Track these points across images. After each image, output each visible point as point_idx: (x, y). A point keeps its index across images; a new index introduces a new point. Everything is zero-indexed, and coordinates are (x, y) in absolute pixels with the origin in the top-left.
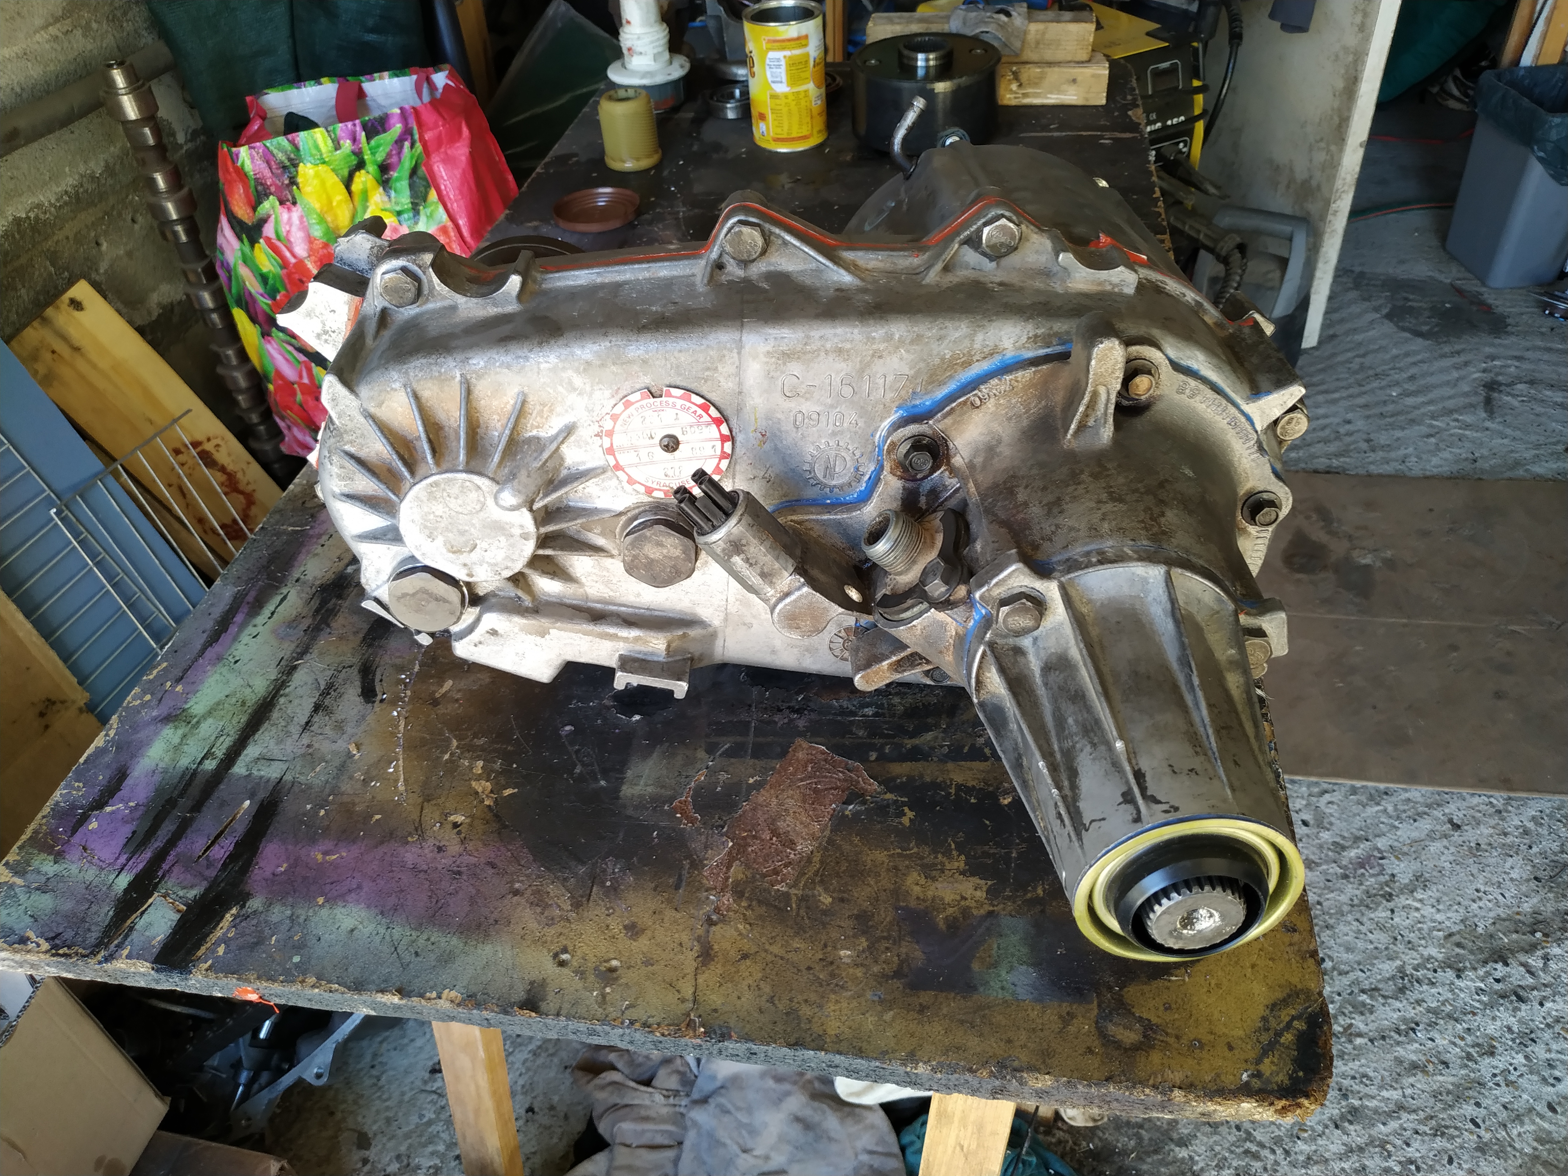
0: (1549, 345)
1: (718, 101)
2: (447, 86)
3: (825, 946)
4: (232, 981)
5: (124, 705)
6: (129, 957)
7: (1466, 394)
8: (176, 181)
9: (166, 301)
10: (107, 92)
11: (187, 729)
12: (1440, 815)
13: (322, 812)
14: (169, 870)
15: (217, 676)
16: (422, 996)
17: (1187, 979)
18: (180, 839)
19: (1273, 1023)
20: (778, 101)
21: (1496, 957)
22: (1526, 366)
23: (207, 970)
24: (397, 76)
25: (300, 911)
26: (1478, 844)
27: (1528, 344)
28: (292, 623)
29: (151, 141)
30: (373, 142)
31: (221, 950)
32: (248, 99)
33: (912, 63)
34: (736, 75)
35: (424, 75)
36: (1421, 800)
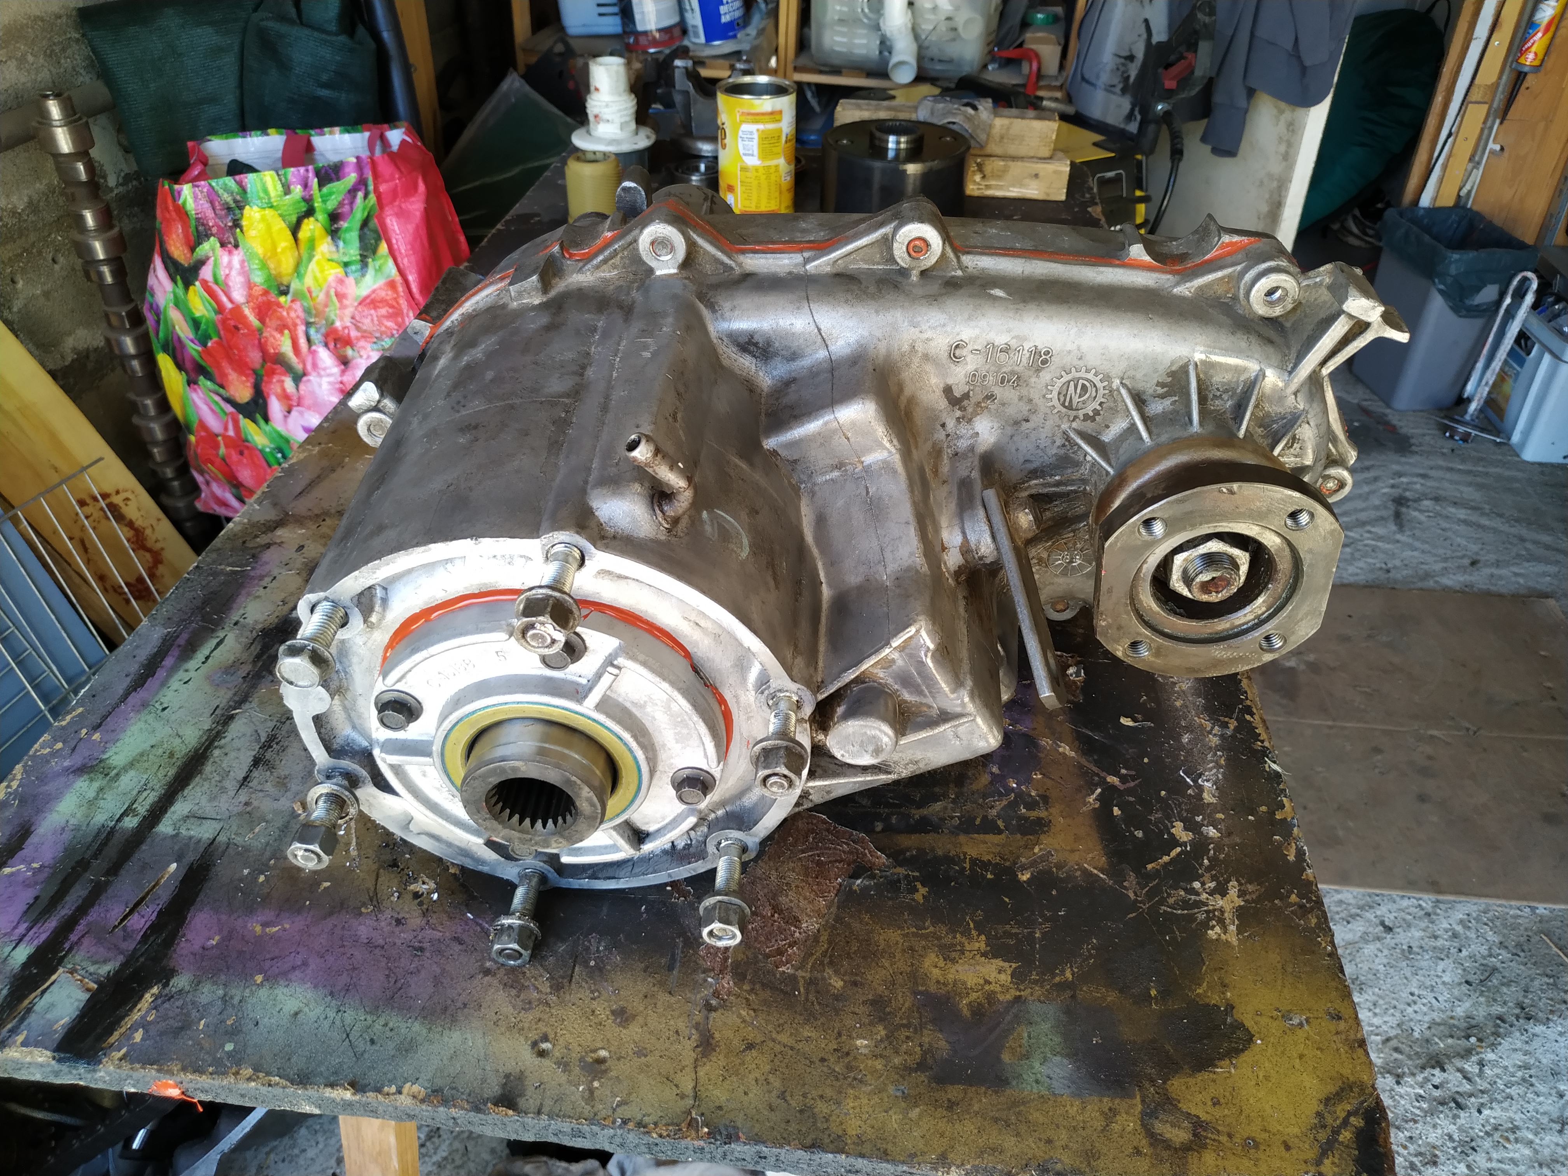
0: (1450, 465)
1: (683, 172)
2: (403, 142)
3: (840, 1034)
4: (151, 1072)
5: (31, 753)
6: (24, 1044)
7: (1376, 508)
8: (106, 220)
9: (81, 346)
10: (40, 123)
11: (105, 782)
12: (1372, 917)
13: (262, 878)
14: (78, 942)
15: (141, 724)
16: (379, 1090)
17: (1233, 1071)
18: (92, 905)
19: (1329, 1120)
20: (748, 174)
21: (1433, 1062)
22: (1430, 483)
23: (121, 1059)
24: (349, 132)
25: (234, 991)
26: (1410, 947)
27: (1432, 463)
28: (230, 669)
29: (83, 177)
30: (325, 190)
31: (138, 1036)
32: (190, 144)
33: (883, 145)
34: (701, 150)
35: (377, 132)
36: (1353, 901)
